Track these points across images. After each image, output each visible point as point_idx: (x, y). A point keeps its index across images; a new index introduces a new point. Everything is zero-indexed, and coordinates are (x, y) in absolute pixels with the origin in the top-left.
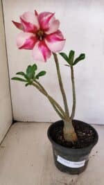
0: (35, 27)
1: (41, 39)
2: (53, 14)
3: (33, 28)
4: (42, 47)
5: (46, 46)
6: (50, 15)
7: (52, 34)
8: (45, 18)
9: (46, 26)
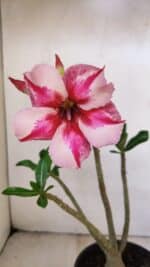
0: (58, 96)
1: (69, 118)
2: (100, 71)
3: (53, 99)
4: (72, 134)
5: (79, 132)
6: (91, 73)
7: (94, 110)
8: (81, 78)
9: (83, 95)
